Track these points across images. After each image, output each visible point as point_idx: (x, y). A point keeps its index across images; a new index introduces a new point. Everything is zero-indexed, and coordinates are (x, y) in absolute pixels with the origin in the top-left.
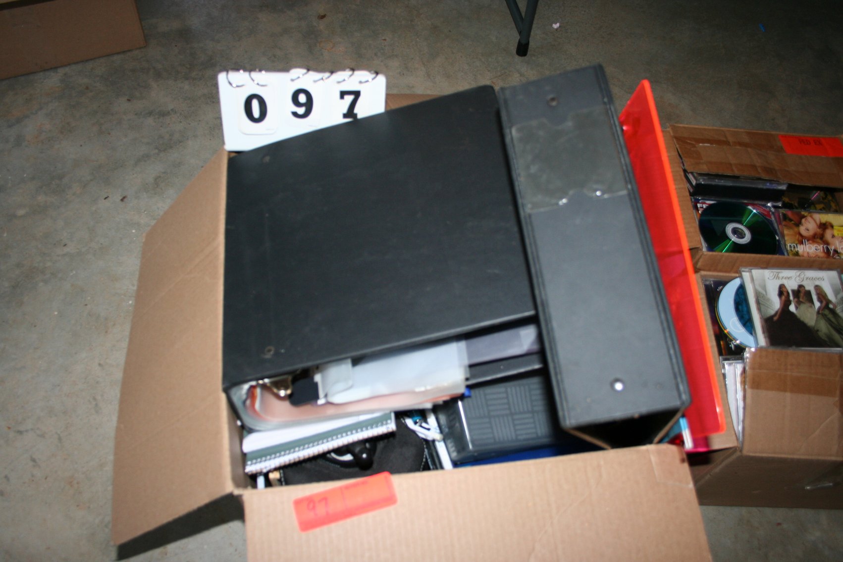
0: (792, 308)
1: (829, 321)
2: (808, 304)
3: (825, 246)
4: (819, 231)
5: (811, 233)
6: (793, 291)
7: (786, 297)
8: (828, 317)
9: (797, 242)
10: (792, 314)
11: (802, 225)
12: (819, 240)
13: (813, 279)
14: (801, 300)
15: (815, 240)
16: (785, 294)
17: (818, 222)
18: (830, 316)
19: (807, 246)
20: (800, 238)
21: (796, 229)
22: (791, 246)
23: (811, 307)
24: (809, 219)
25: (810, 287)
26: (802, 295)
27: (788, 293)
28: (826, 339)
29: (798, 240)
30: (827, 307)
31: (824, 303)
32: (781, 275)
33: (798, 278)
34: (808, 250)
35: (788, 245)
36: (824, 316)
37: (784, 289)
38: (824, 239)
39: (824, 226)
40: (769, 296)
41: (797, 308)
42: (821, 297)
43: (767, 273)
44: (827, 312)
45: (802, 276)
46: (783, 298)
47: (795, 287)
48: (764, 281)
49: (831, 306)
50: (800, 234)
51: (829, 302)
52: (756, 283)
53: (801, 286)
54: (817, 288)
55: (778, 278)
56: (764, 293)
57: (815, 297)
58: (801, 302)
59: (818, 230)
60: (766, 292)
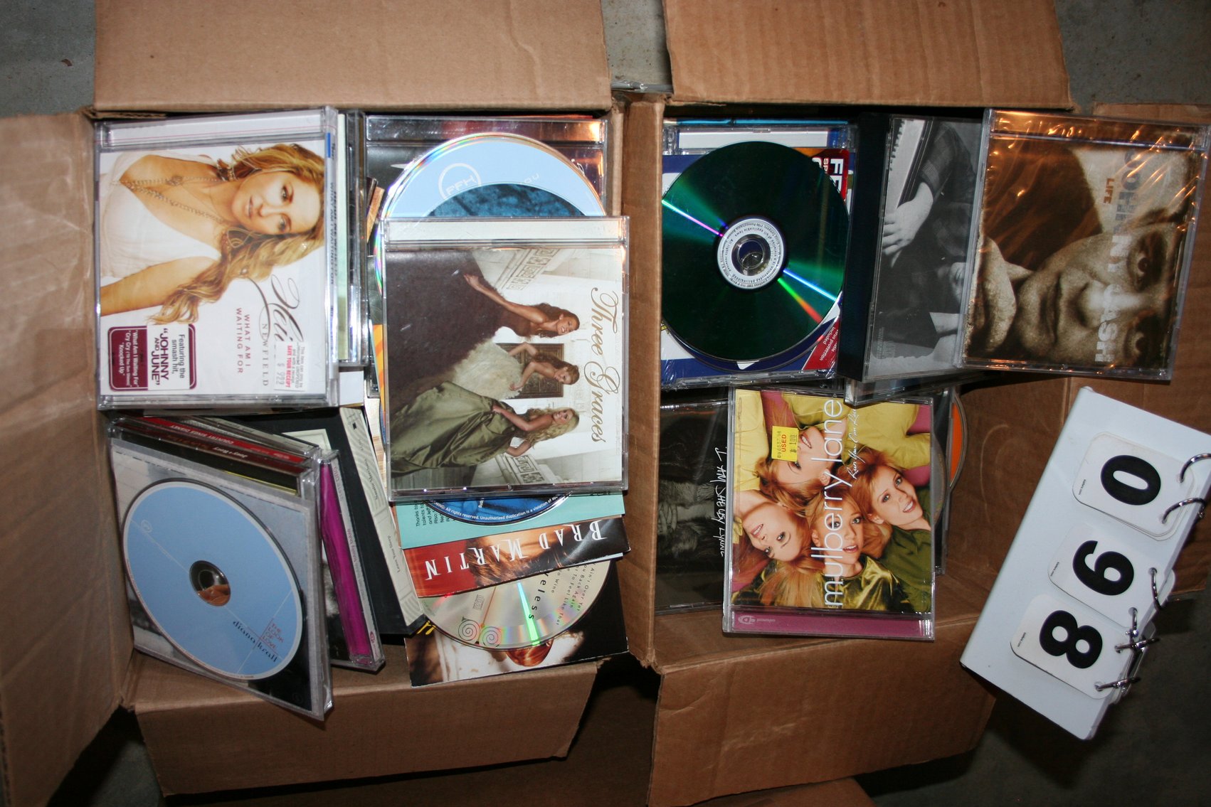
0: (506, 334)
1: (470, 427)
2: (520, 382)
3: (827, 498)
4: (783, 502)
5: (790, 528)
6: (559, 347)
7: (538, 324)
8: (484, 426)
9: (818, 577)
10: (491, 333)
11: (770, 549)
12: (809, 510)
13: (597, 411)
14: (533, 365)
15: (809, 520)
16: (550, 325)
17: (760, 499)
18: (485, 433)
19: (827, 549)
20: (806, 564)
21: (783, 571)
22: (831, 598)
23: (512, 388)
24: (751, 524)
25: (571, 397)
26: (549, 370)
27: (553, 334)
28: (415, 407)
29: (813, 571)
30: (513, 430)
31: (526, 426)
32: (606, 325)
33: (599, 372)
34: (840, 549)
35: (828, 603)
36: (488, 417)
37: (563, 325)
38: (805, 493)
39: (769, 486)
40: (539, 277)
41: (509, 347)
42: (543, 421)
43: (613, 289)
44: (498, 426)
45: (604, 383)
46: (538, 317)
47: (568, 357)
48: (589, 275)
49: (516, 442)
50: (797, 561)
51: (530, 438)
52: (582, 253)
53: (574, 372)
54: (572, 417)
55: (599, 314)
56: (550, 267)
57: (542, 404)
58: (526, 365)
59: (779, 504)
60: (552, 273)
